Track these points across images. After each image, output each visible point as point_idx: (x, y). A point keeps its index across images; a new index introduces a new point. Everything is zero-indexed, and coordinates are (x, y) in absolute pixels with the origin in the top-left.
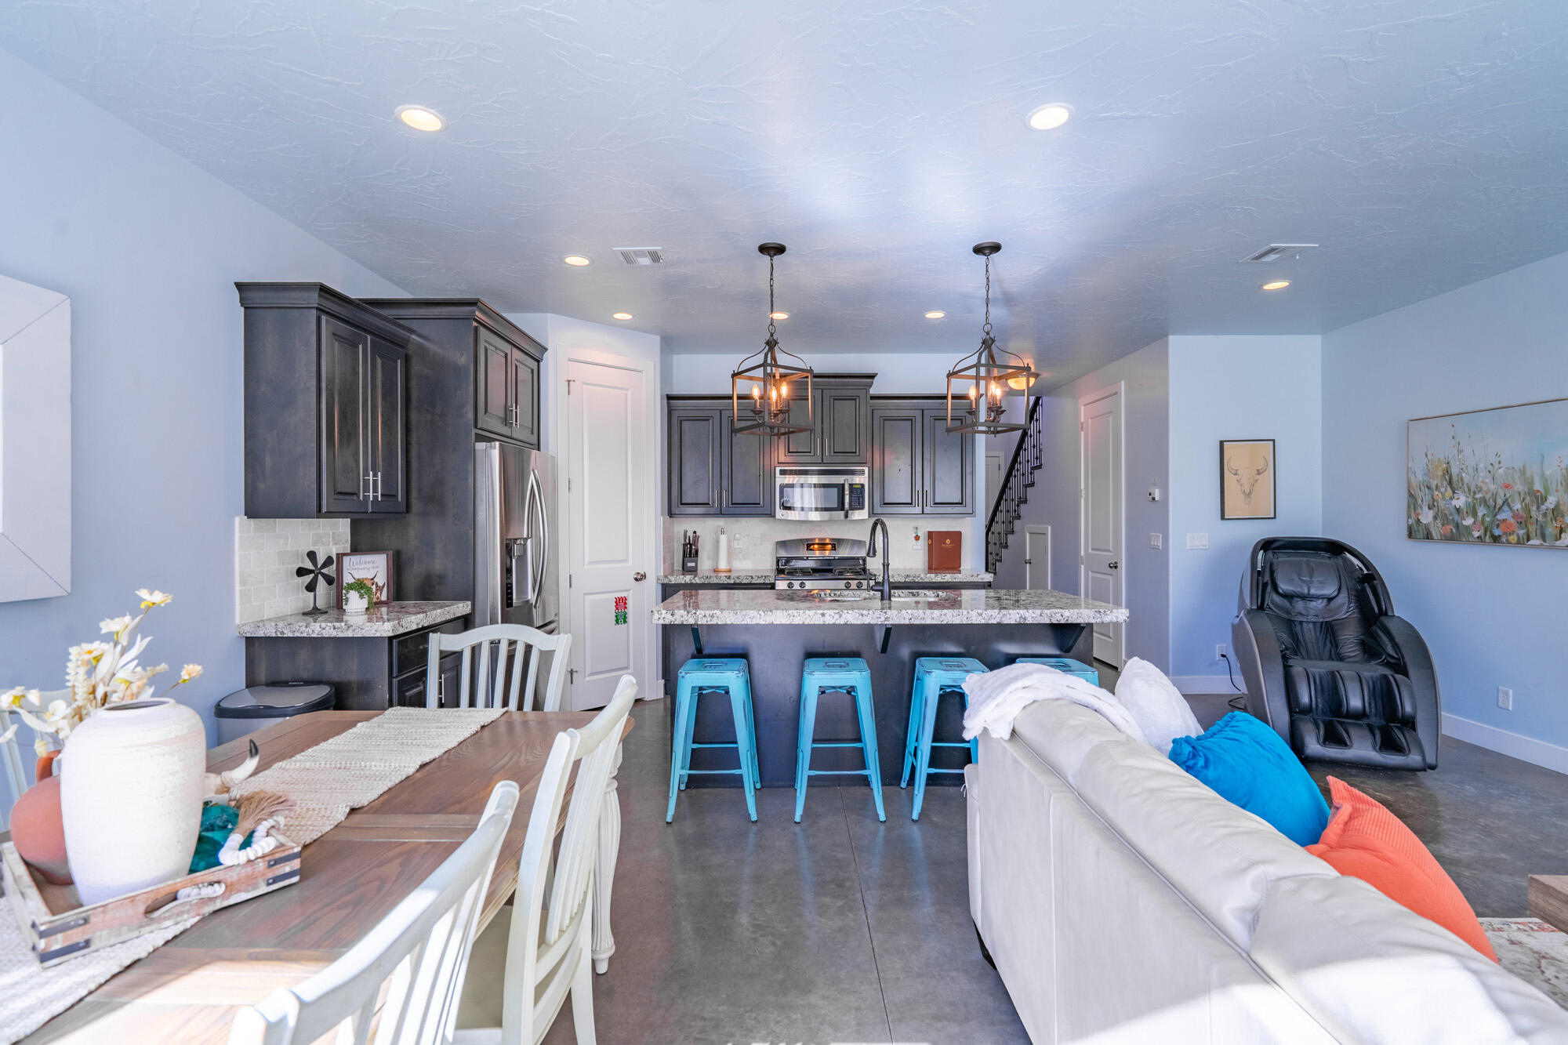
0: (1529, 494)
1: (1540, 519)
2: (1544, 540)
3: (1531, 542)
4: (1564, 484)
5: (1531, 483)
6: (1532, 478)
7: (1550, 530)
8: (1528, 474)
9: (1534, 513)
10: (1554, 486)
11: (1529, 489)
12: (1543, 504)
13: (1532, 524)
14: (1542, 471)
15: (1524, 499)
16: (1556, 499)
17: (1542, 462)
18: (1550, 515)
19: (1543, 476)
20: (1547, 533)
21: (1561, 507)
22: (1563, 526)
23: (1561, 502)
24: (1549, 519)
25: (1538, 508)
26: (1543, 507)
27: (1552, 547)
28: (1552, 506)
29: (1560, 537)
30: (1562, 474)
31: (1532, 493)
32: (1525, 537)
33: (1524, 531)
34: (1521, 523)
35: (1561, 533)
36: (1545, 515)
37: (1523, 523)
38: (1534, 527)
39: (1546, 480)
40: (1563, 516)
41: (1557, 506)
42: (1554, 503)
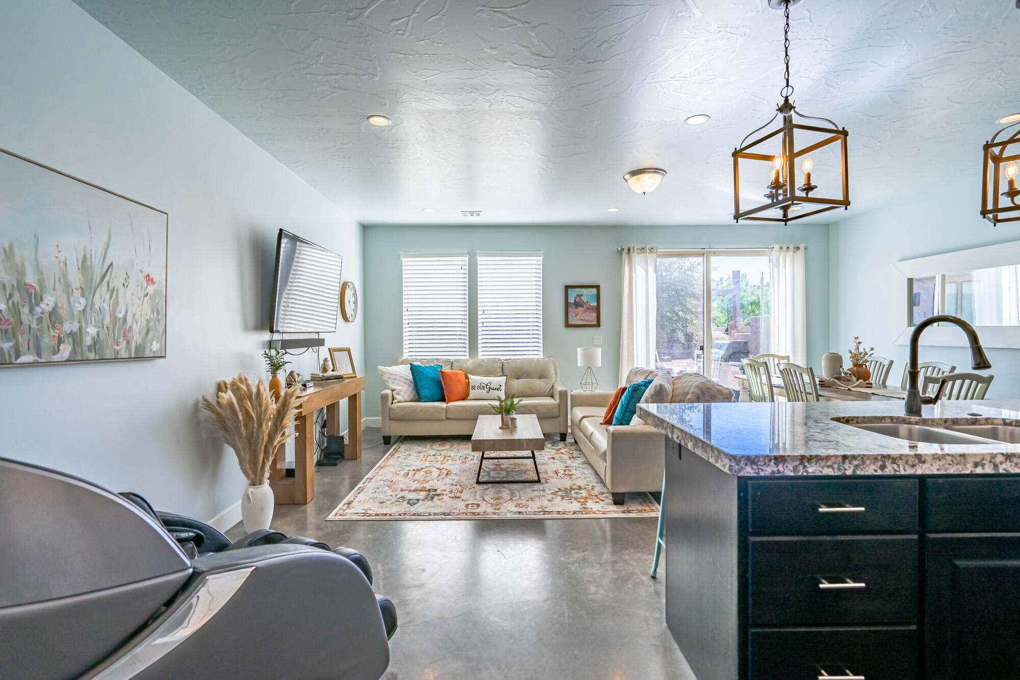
0: (18, 288)
1: (34, 325)
2: (39, 356)
3: (22, 359)
4: (62, 281)
5: (21, 273)
6: (23, 265)
7: (47, 341)
8: (17, 259)
9: (25, 318)
10: (52, 282)
11: (18, 283)
12: (37, 305)
13: (22, 334)
14: (36, 259)
15: (11, 296)
16: (53, 299)
17: (36, 247)
18: (46, 321)
19: (37, 266)
20: (43, 345)
21: (60, 311)
22: (61, 335)
23: (60, 305)
24: (45, 326)
25: (31, 311)
26: (38, 310)
27: (50, 364)
28: (49, 309)
29: (59, 350)
30: (60, 267)
31: (22, 287)
32: (13, 353)
33: (11, 344)
34: (6, 331)
35: (59, 344)
36: (40, 320)
37: (10, 331)
38: (26, 336)
39: (42, 273)
40: (61, 323)
41: (55, 309)
42: (52, 304)
